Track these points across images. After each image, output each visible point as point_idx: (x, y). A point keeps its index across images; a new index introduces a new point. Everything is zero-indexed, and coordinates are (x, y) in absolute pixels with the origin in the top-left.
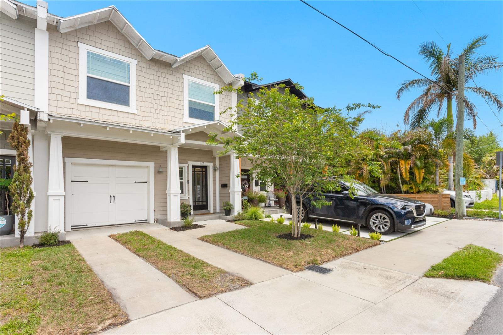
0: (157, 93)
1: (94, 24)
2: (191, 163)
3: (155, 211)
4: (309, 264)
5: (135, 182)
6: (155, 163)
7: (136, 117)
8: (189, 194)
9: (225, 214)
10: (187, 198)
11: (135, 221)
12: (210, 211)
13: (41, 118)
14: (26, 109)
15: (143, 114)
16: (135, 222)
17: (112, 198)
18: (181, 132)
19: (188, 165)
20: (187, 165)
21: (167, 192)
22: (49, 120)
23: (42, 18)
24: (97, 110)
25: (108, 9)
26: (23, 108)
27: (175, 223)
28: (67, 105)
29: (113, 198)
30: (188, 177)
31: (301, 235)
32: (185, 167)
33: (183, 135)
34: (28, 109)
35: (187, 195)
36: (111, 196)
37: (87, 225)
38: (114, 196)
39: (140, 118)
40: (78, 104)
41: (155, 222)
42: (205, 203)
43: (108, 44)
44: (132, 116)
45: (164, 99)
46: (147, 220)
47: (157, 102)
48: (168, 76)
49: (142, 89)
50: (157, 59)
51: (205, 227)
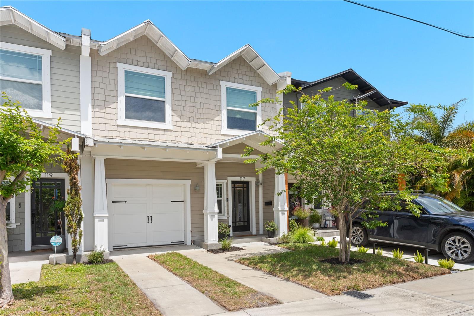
0: (193, 105)
1: (131, 41)
2: (231, 179)
3: (191, 232)
4: (349, 289)
5: (172, 201)
6: (191, 181)
7: (172, 134)
8: (228, 214)
9: (268, 236)
10: (227, 218)
11: (172, 242)
12: (252, 233)
13: (88, 144)
14: (76, 136)
15: (179, 129)
16: (172, 243)
17: (150, 219)
18: (218, 146)
19: (228, 181)
20: (225, 181)
21: (203, 212)
22: (95, 144)
23: (86, 46)
24: (135, 130)
25: (144, 24)
26: (73, 136)
27: (212, 245)
28: (109, 127)
29: (150, 218)
30: (227, 195)
31: (350, 259)
32: (224, 183)
33: (220, 150)
34: (78, 137)
35: (226, 214)
36: (148, 217)
37: (126, 246)
38: (151, 217)
39: (176, 134)
40: (117, 125)
41: (191, 243)
42: (246, 224)
43: (143, 59)
44: (168, 133)
45: (200, 111)
46: (183, 242)
47: (193, 115)
48: (204, 85)
49: (178, 103)
50: (193, 68)
51: (244, 249)
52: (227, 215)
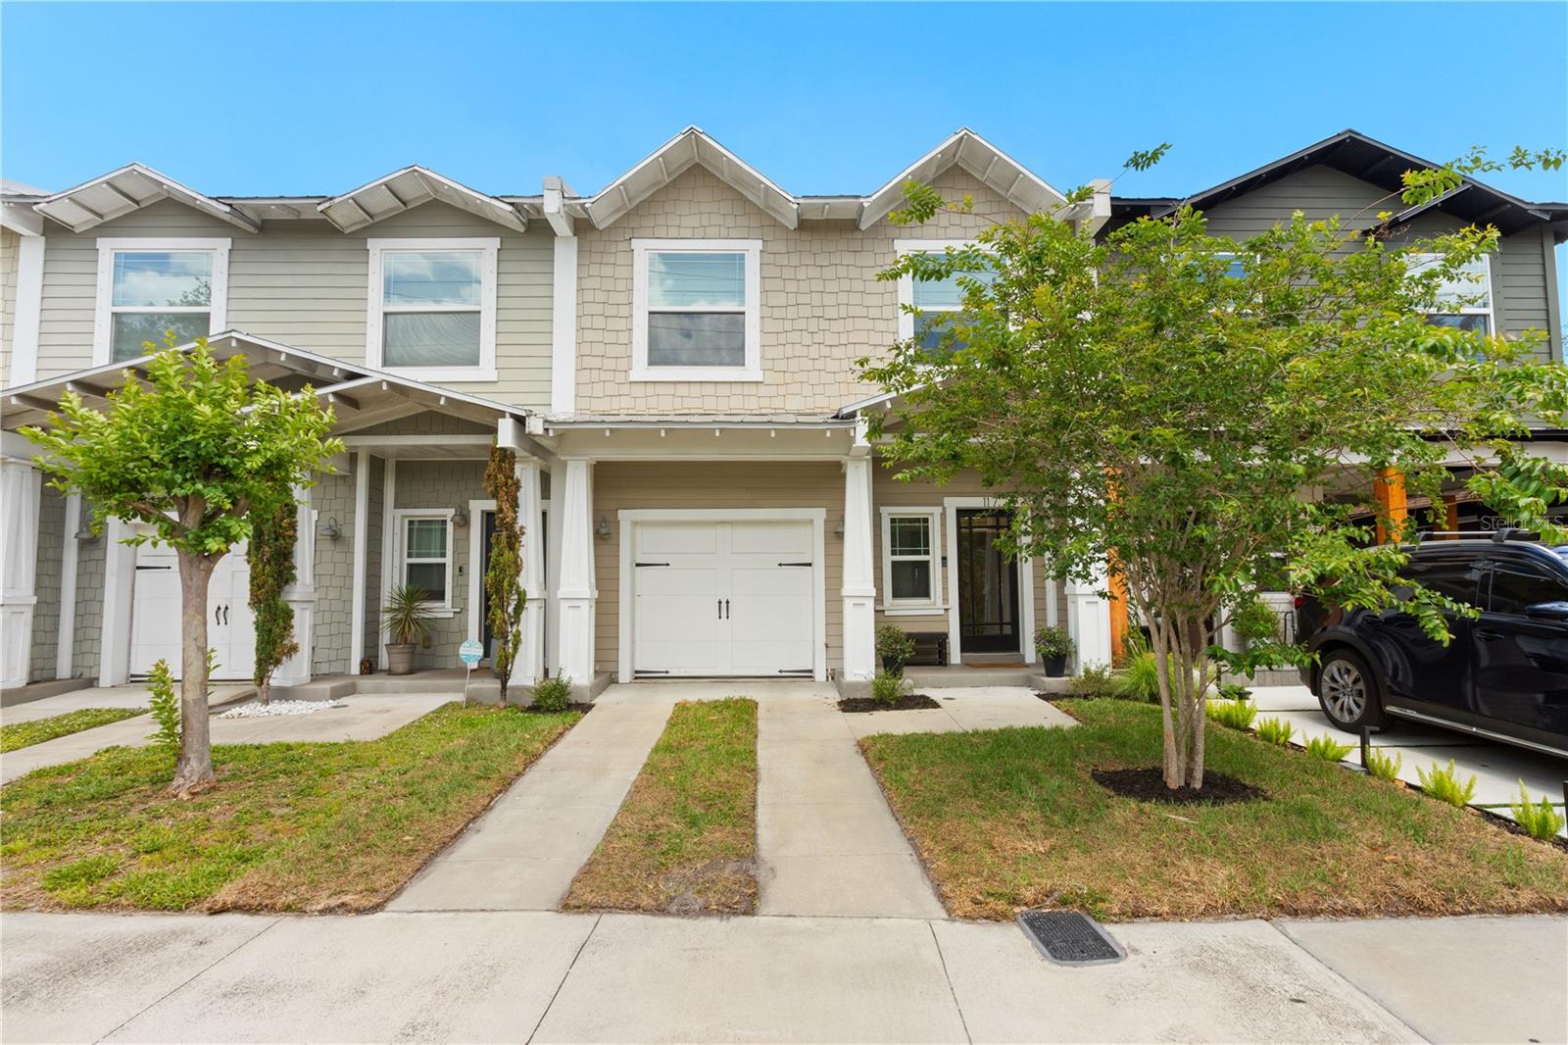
0: (818, 312)
1: (665, 184)
2: (953, 503)
3: (827, 646)
5: (780, 565)
6: (827, 511)
7: (762, 390)
8: (945, 600)
10: (942, 612)
11: (780, 671)
12: (1024, 657)
13: (532, 429)
14: (508, 415)
15: (779, 378)
16: (780, 674)
17: (724, 607)
18: (859, 414)
19: (944, 509)
20: (939, 509)
22: (546, 430)
24: (670, 389)
25: (682, 137)
26: (502, 414)
28: (612, 389)
29: (724, 605)
30: (944, 546)
32: (932, 514)
33: (862, 425)
34: (513, 416)
35: (940, 603)
36: (720, 602)
37: (667, 672)
38: (728, 602)
39: (772, 390)
40: (631, 382)
41: (827, 677)
42: (1007, 630)
43: (694, 221)
44: (752, 389)
45: (837, 326)
46: (811, 671)
47: (818, 338)
48: (848, 259)
49: (777, 313)
50: (817, 220)
51: (935, 705)
52: (944, 604)
